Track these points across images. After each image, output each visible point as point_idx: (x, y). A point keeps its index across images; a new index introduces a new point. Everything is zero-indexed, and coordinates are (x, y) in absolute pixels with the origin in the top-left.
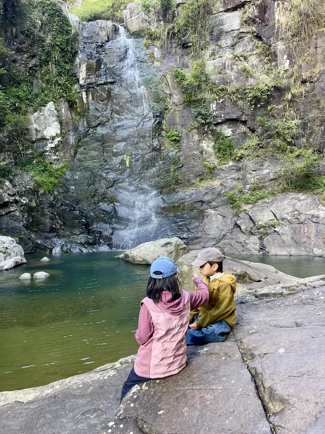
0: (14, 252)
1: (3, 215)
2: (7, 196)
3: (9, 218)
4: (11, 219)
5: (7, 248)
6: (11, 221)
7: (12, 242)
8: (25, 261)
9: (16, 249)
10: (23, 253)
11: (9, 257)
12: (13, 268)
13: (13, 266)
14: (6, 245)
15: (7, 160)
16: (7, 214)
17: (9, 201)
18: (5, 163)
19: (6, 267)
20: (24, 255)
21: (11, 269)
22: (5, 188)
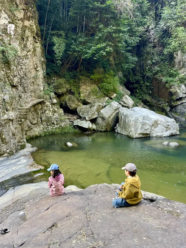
0: (173, 128)
1: (179, 105)
2: (182, 93)
3: (182, 107)
4: (183, 107)
5: (169, 125)
6: (182, 108)
7: (173, 122)
8: (178, 133)
9: (174, 126)
10: (178, 129)
11: (169, 130)
12: (169, 136)
13: (169, 135)
14: (168, 124)
15: (185, 72)
16: (181, 104)
17: (183, 97)
18: (184, 74)
19: (164, 136)
20: (179, 130)
21: (167, 137)
22: (181, 89)
